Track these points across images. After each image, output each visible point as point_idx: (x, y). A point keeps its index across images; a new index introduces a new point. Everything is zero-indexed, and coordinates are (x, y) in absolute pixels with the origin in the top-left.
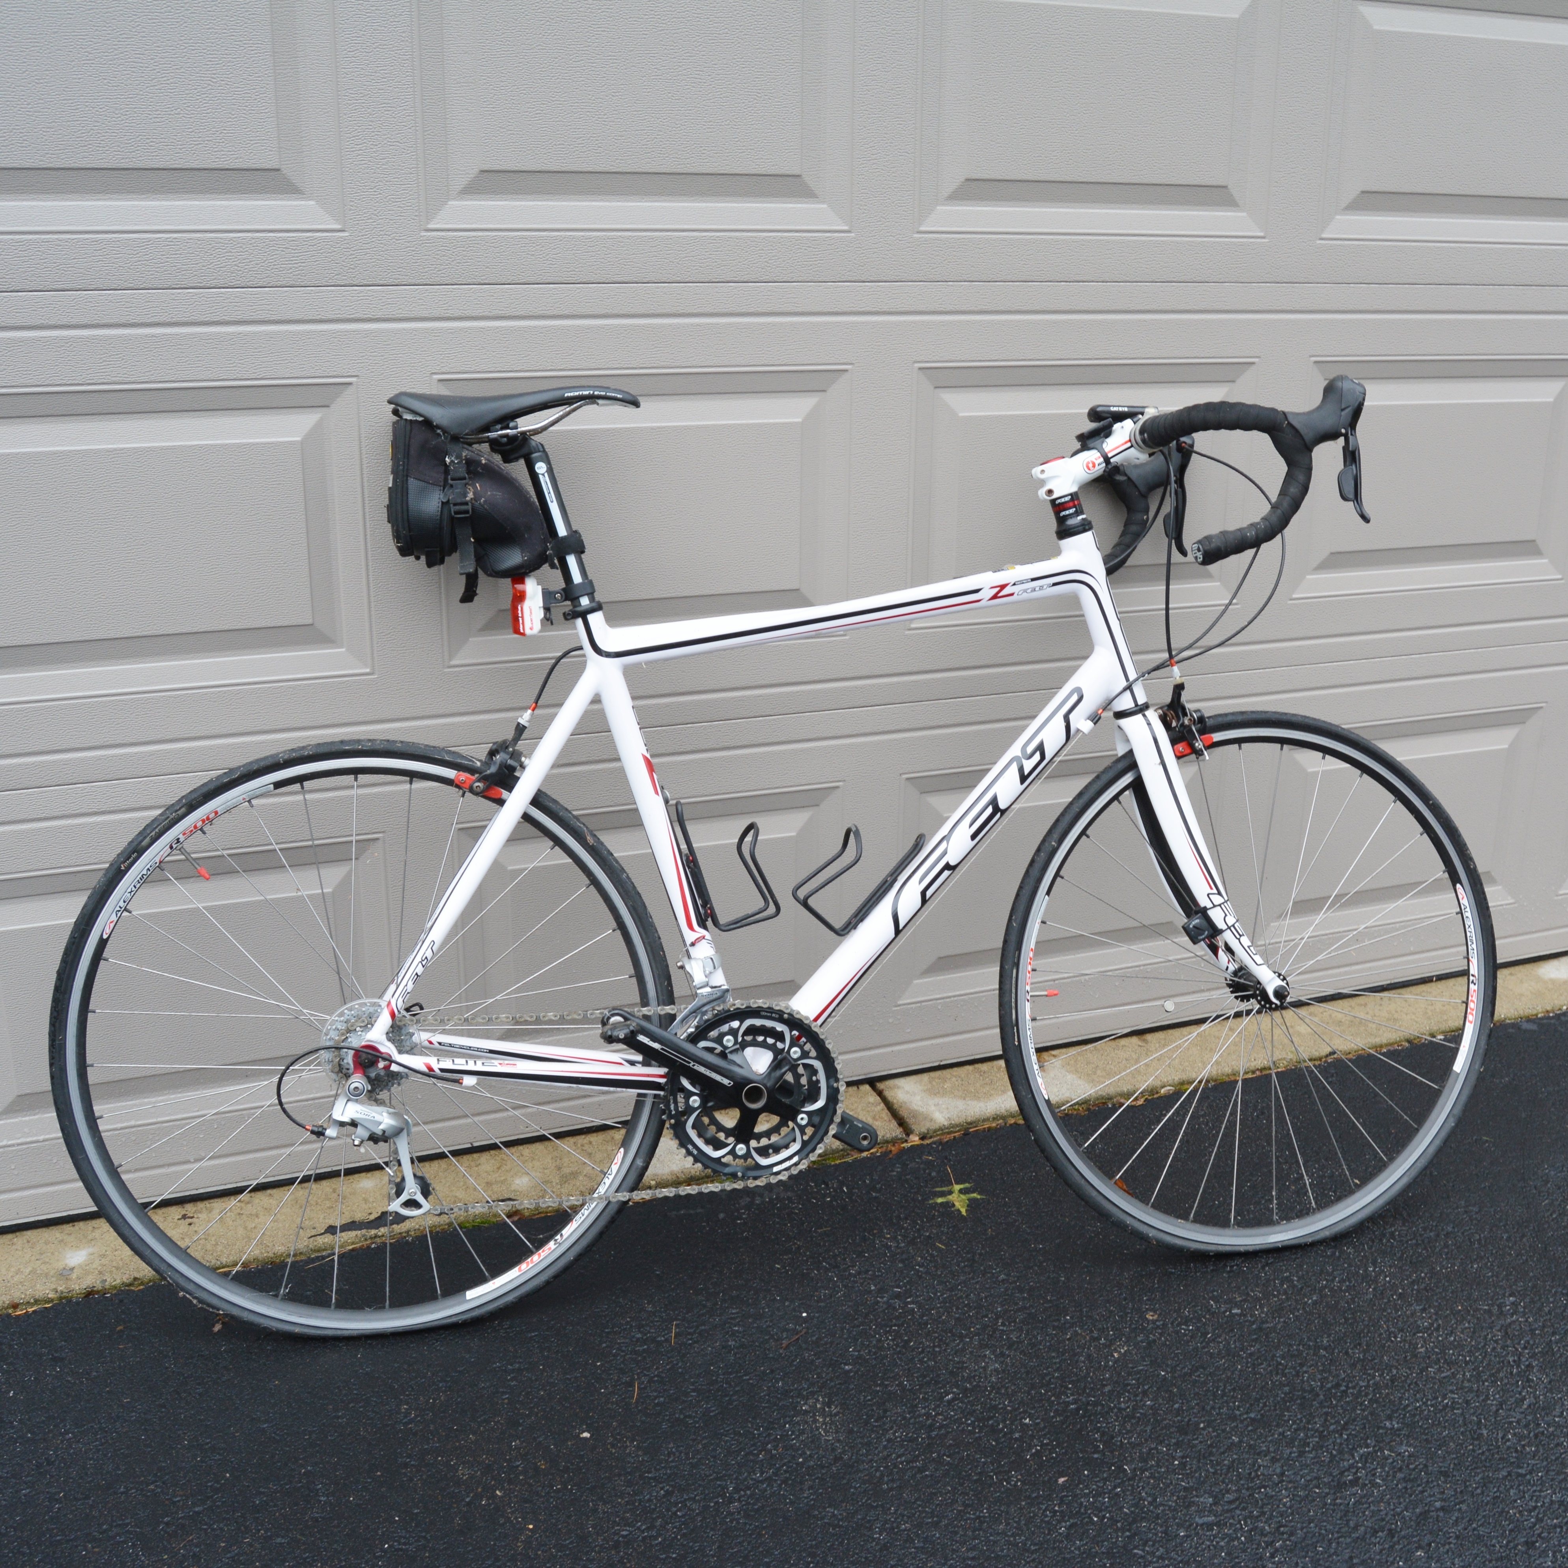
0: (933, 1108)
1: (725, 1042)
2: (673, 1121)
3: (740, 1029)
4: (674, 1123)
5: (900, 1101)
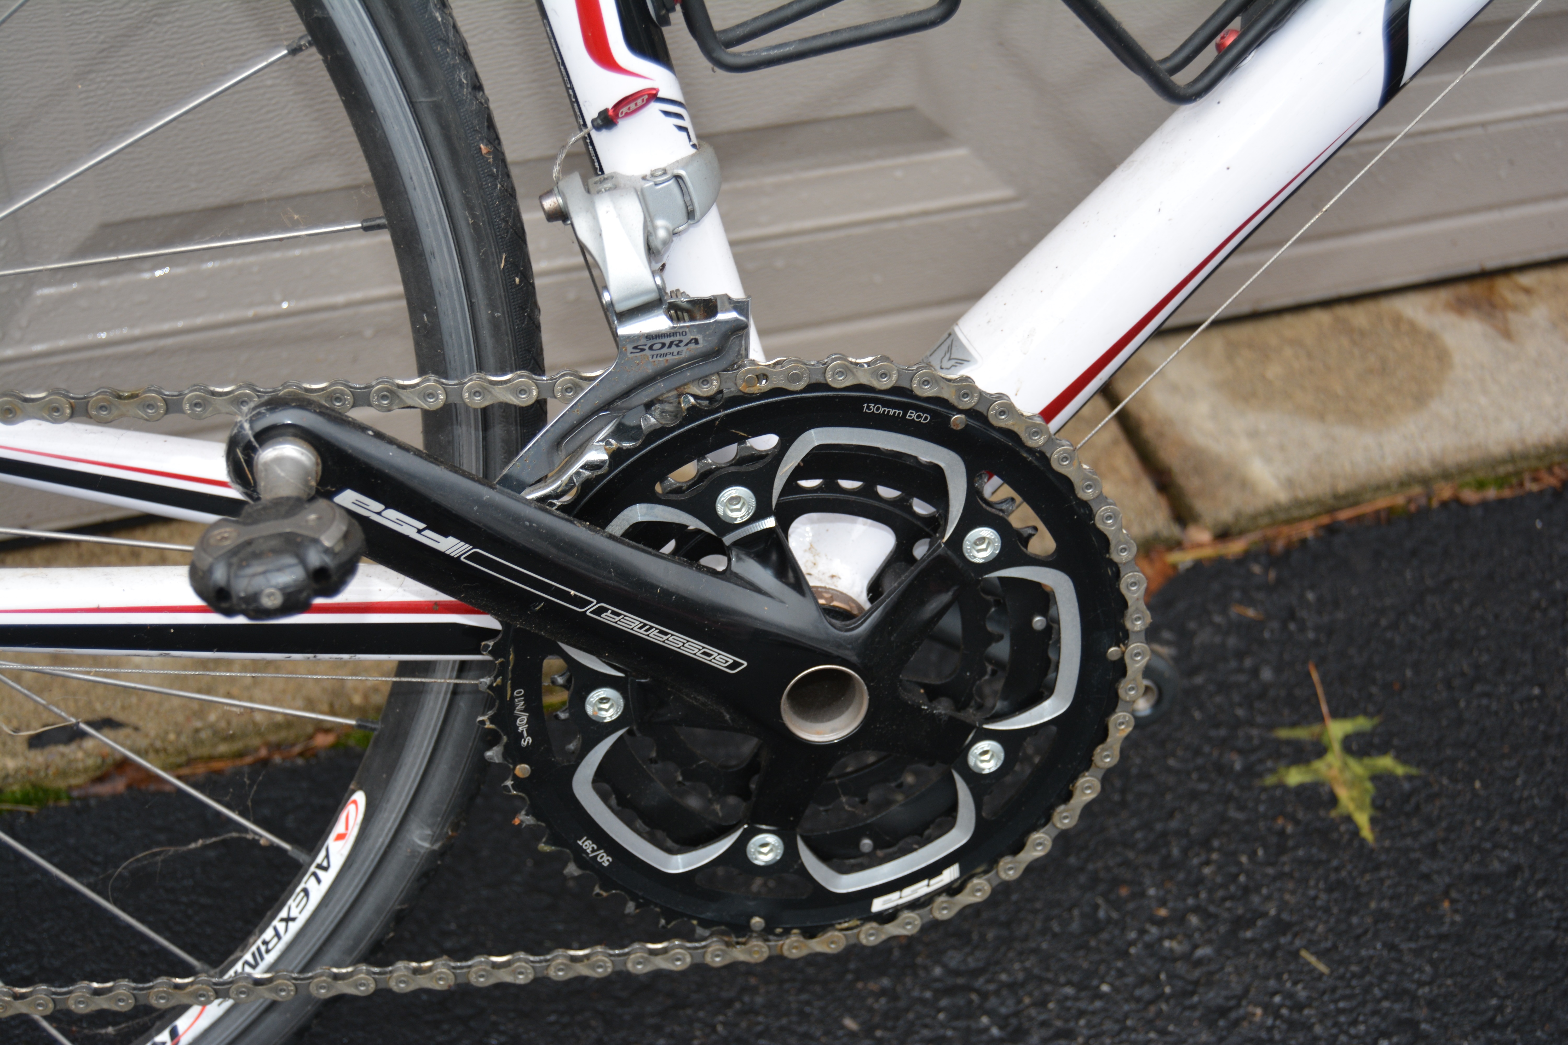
1: (720, 510)
2: (523, 770)
3: (785, 458)
4: (527, 775)
5: (1159, 416)
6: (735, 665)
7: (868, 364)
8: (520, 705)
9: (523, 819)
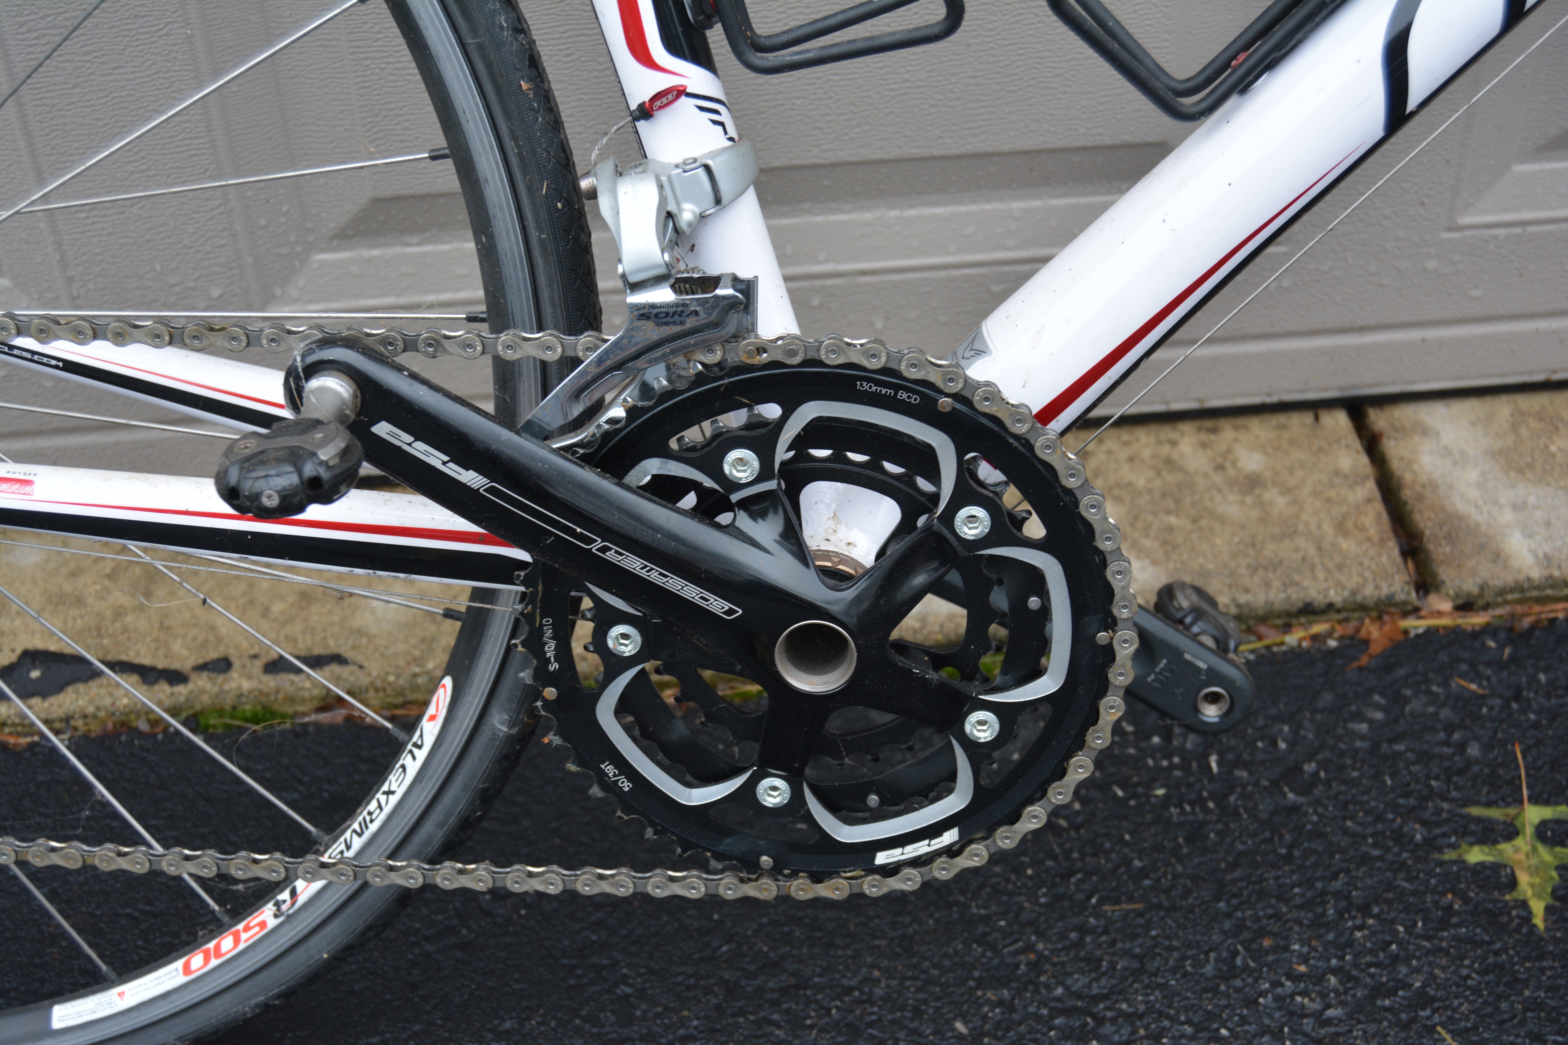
0: (1507, 517)
1: (727, 469)
2: (550, 693)
3: (786, 427)
4: (553, 698)
5: (1423, 478)
6: (730, 612)
7: (861, 345)
8: (549, 633)
9: (552, 739)
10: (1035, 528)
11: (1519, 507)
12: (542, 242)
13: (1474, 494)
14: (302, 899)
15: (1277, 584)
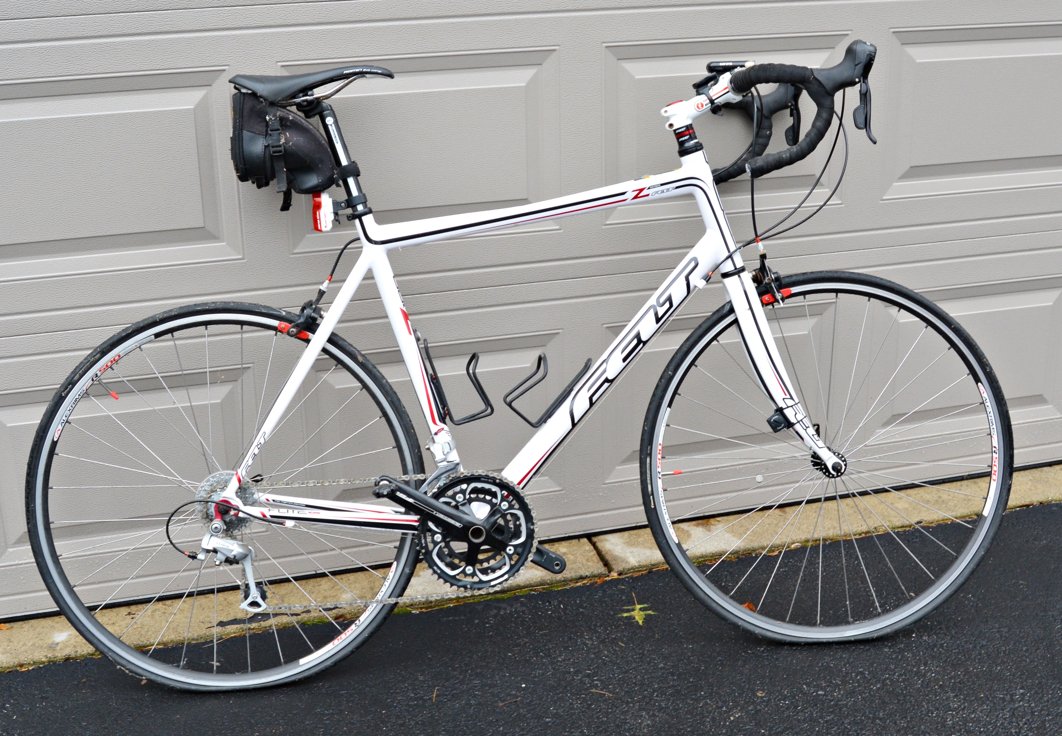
1: (457, 499)
2: (423, 551)
3: (468, 490)
5: (607, 549)
6: (460, 526)
7: (481, 471)
8: (423, 537)
10: (517, 506)
11: (631, 552)
12: (416, 463)
13: (620, 551)
14: (361, 622)
15: (573, 572)
